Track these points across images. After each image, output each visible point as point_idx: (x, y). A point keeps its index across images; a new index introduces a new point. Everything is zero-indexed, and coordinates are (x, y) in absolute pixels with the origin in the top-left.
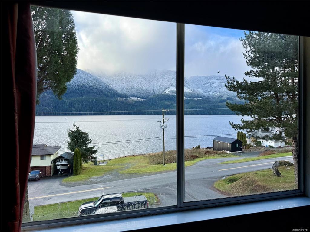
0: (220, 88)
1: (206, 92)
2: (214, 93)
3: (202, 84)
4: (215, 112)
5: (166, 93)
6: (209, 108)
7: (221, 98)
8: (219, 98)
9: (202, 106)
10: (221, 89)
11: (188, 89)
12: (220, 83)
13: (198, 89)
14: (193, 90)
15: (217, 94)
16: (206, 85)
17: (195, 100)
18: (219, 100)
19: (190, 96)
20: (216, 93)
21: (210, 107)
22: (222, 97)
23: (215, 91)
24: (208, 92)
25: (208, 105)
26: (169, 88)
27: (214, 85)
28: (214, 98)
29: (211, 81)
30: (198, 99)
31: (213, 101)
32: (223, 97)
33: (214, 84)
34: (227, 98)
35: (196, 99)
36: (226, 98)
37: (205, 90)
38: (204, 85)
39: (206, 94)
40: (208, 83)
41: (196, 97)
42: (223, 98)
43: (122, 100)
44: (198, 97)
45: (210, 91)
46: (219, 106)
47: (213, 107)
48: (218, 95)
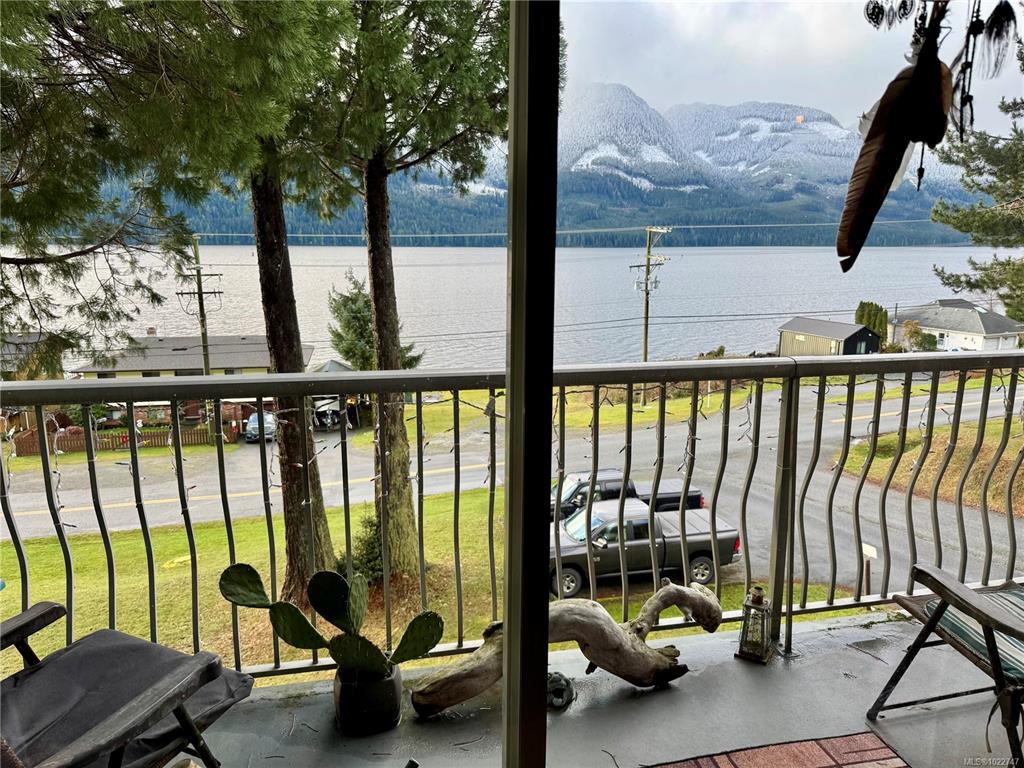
0: (775, 150)
1: (725, 164)
2: (752, 168)
3: (713, 133)
4: (752, 236)
5: (585, 167)
6: (730, 223)
7: (777, 186)
8: (769, 185)
9: (707, 213)
10: (776, 154)
11: (662, 153)
12: (776, 131)
13: (697, 153)
14: (681, 157)
15: (762, 171)
16: (725, 139)
17: (683, 194)
18: (769, 193)
19: (669, 176)
20: (758, 169)
21: (735, 217)
22: (779, 181)
23: (755, 159)
24: (734, 163)
25: (730, 210)
26: (594, 147)
27: (757, 137)
28: (751, 186)
29: (744, 123)
30: (694, 191)
31: (748, 195)
32: (782, 182)
33: (753, 136)
34: (798, 184)
35: (688, 189)
36: (792, 187)
37: (722, 154)
38: (719, 138)
39: (725, 171)
40: (734, 131)
41: (688, 183)
42: (783, 187)
43: (432, 190)
44: (697, 183)
45: (740, 160)
46: (765, 216)
47: (745, 220)
48: (765, 173)
